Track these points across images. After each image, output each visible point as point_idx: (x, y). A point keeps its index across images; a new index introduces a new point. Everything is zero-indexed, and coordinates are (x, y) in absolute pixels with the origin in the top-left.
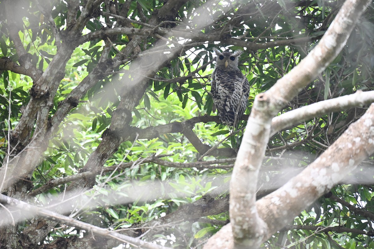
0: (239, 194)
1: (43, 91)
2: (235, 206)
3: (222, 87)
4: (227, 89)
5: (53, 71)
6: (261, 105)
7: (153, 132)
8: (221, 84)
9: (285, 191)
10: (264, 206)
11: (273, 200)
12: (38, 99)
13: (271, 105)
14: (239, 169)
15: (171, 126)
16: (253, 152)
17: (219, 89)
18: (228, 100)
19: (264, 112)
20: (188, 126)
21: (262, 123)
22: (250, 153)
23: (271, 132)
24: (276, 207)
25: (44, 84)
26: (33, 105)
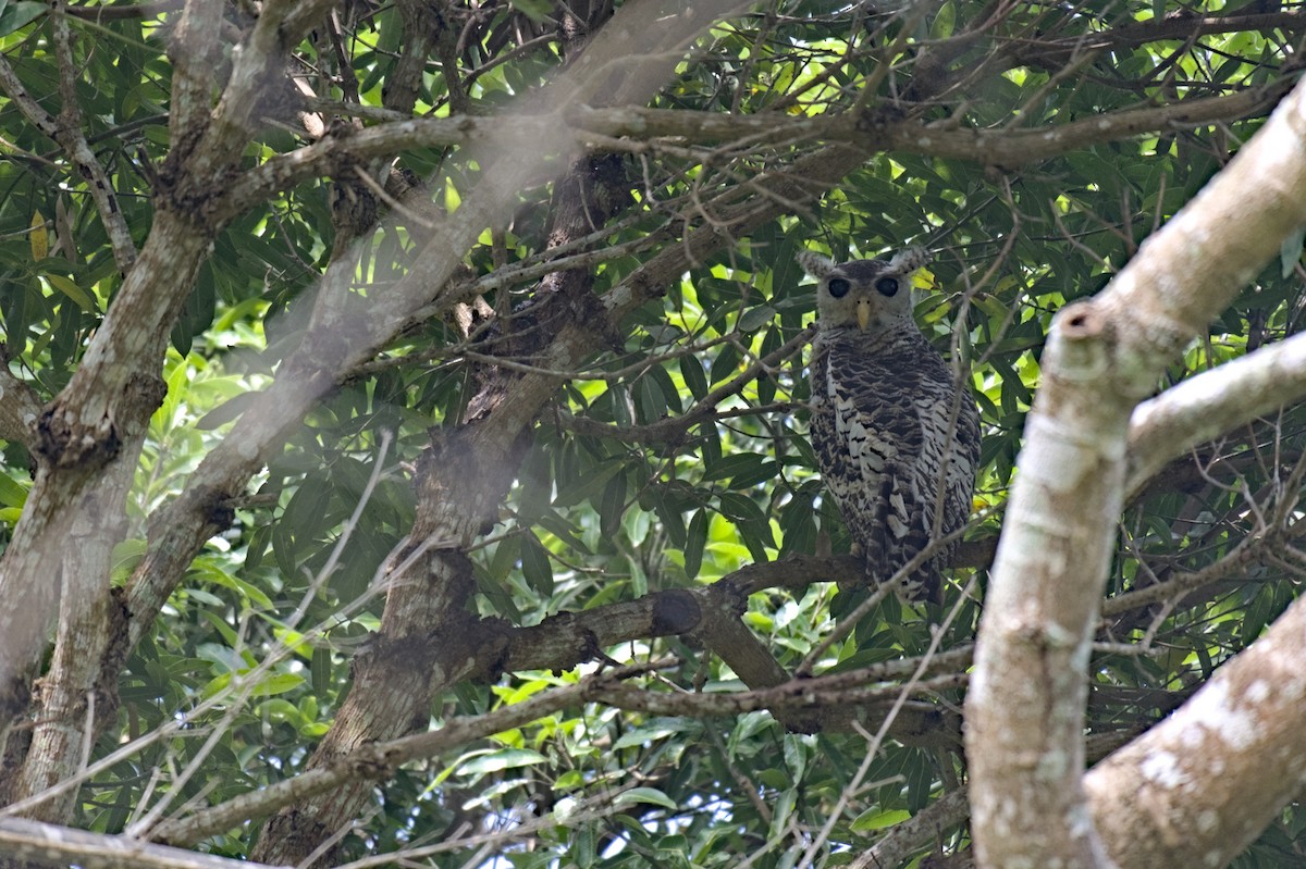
0: (1011, 758)
1: (92, 430)
2: (999, 809)
3: (866, 427)
5: (128, 341)
6: (1080, 354)
7: (572, 637)
8: (859, 416)
9: (1200, 725)
10: (1113, 795)
11: (1149, 769)
12: (70, 465)
13: (1124, 353)
14: (1003, 648)
15: (650, 608)
16: (1057, 565)
17: (851, 436)
18: (896, 487)
19: (1093, 385)
20: (723, 601)
21: (1089, 438)
22: (1046, 570)
23: (1131, 470)
24: (1164, 799)
25: (93, 401)
26: (54, 496)
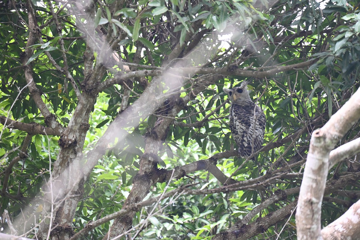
0: (305, 226)
1: (71, 140)
2: (303, 237)
3: (239, 123)
4: (244, 125)
6: (318, 141)
8: (238, 120)
9: (347, 218)
10: (329, 233)
11: (336, 228)
12: (67, 148)
13: (328, 140)
14: (303, 203)
15: (196, 164)
16: (314, 185)
17: (236, 125)
18: (245, 135)
19: (321, 147)
20: (212, 162)
21: (320, 158)
22: (312, 186)
23: (330, 165)
24: (340, 234)
25: (71, 134)
26: (63, 154)
